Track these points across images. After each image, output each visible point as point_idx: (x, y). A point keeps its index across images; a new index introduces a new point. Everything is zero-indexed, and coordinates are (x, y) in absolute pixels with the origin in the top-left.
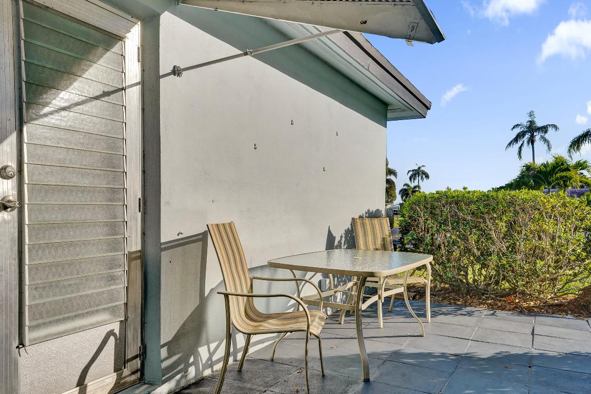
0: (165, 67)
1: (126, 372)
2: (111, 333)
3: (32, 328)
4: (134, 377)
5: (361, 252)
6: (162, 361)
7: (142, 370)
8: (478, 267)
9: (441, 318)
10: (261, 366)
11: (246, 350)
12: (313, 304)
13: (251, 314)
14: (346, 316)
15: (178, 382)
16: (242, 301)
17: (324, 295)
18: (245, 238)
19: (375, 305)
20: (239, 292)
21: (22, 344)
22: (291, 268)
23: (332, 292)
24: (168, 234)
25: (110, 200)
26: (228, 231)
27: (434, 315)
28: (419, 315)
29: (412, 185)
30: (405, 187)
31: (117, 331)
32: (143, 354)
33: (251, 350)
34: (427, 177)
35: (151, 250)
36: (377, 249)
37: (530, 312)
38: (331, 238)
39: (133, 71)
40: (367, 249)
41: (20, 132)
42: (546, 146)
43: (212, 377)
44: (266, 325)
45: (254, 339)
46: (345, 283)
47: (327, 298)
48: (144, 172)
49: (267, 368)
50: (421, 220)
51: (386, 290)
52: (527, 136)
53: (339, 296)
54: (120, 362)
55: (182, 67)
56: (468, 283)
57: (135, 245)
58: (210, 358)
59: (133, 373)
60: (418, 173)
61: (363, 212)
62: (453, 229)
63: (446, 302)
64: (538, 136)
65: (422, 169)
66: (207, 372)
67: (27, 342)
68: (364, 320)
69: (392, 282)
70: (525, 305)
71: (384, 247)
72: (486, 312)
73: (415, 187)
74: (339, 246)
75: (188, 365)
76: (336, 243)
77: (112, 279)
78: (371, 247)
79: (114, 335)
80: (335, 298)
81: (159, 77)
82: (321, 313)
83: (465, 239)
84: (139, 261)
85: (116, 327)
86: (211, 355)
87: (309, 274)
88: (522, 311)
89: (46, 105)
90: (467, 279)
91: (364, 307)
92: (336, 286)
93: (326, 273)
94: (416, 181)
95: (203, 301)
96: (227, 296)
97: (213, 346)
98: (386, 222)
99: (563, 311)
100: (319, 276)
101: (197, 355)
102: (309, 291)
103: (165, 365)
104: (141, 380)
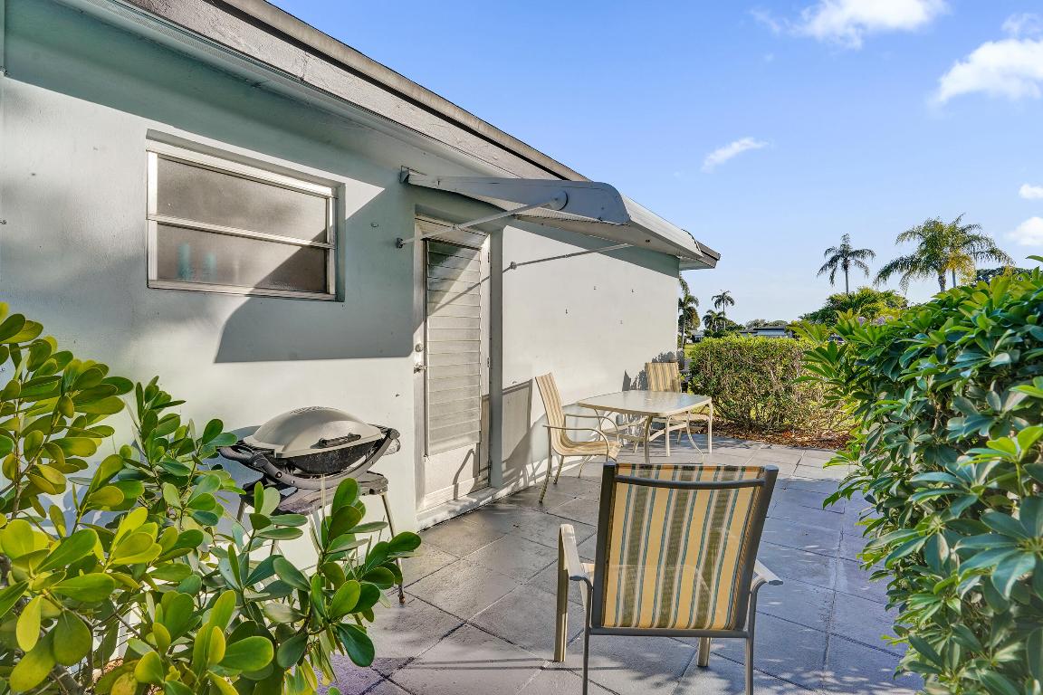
0: (506, 265)
1: (480, 478)
2: (471, 451)
3: (432, 444)
4: (484, 482)
5: (652, 393)
6: (503, 472)
7: (489, 478)
8: (760, 405)
9: (722, 450)
10: (571, 481)
11: (560, 470)
12: (611, 435)
13: (565, 442)
14: (639, 446)
15: (513, 488)
16: (559, 431)
17: (620, 428)
18: (560, 385)
19: (663, 437)
20: (557, 426)
21: (426, 454)
22: (595, 408)
23: (626, 427)
24: (507, 383)
25: (471, 361)
26: (547, 381)
27: (716, 446)
28: (700, 447)
29: (717, 312)
30: (709, 314)
31: (474, 450)
32: (489, 467)
33: (563, 469)
34: (732, 303)
35: (495, 394)
36: (666, 390)
37: (803, 446)
38: (627, 379)
39: (485, 270)
40: (658, 390)
41: (426, 321)
42: (863, 270)
43: (535, 487)
44: (577, 450)
45: (566, 460)
46: (639, 419)
47: (624, 431)
48: (491, 339)
49: (575, 482)
50: (709, 363)
51: (671, 425)
52: (841, 261)
53: (633, 429)
54: (477, 472)
55: (517, 263)
56: (750, 420)
57: (485, 391)
58: (534, 473)
59: (484, 479)
60: (722, 299)
61: (656, 355)
62: (736, 371)
63: (731, 436)
64: (852, 261)
65: (728, 295)
66: (532, 483)
67: (429, 453)
68: (651, 449)
69: (677, 419)
70: (799, 440)
71: (673, 389)
72: (762, 446)
73: (720, 314)
74: (634, 388)
75: (519, 477)
76: (632, 384)
77: (472, 415)
78: (662, 388)
79: (473, 452)
80: (630, 430)
81: (501, 272)
82: (618, 443)
83: (747, 381)
84: (488, 402)
85: (474, 447)
86: (534, 470)
87: (607, 412)
88: (795, 445)
89: (437, 303)
90: (749, 416)
91: (651, 439)
92: (631, 421)
93: (622, 411)
94: (721, 307)
95: (529, 430)
96: (549, 428)
97: (535, 464)
98: (675, 366)
99: (831, 445)
100: (615, 414)
101: (525, 470)
102: (608, 425)
103: (504, 475)
104: (489, 485)
